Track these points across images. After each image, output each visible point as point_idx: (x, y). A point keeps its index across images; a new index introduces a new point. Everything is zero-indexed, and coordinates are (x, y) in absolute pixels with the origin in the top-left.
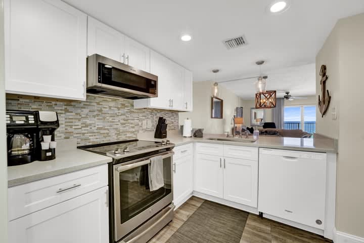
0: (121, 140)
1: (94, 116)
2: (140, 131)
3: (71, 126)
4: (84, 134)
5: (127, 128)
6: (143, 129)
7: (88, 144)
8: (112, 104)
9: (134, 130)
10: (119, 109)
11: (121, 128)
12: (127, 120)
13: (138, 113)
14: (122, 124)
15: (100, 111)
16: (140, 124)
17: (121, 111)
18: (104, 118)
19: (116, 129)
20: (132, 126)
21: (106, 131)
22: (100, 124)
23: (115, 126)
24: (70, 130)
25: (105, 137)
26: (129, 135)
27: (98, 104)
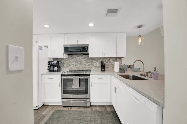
0: (84, 70)
1: (74, 62)
2: (93, 67)
3: (68, 65)
4: (71, 67)
5: (87, 66)
6: (94, 67)
7: (72, 70)
8: (80, 57)
9: (90, 67)
10: (83, 59)
11: (84, 66)
12: (87, 63)
13: (92, 60)
14: (85, 64)
15: (76, 60)
16: (93, 64)
17: (84, 60)
18: (78, 62)
19: (82, 66)
20: (89, 65)
21: (78, 67)
22: (76, 64)
23: (82, 65)
24: (68, 66)
25: (78, 69)
26: (87, 68)
27: (75, 58)
